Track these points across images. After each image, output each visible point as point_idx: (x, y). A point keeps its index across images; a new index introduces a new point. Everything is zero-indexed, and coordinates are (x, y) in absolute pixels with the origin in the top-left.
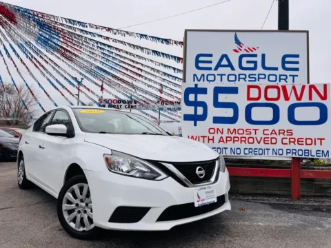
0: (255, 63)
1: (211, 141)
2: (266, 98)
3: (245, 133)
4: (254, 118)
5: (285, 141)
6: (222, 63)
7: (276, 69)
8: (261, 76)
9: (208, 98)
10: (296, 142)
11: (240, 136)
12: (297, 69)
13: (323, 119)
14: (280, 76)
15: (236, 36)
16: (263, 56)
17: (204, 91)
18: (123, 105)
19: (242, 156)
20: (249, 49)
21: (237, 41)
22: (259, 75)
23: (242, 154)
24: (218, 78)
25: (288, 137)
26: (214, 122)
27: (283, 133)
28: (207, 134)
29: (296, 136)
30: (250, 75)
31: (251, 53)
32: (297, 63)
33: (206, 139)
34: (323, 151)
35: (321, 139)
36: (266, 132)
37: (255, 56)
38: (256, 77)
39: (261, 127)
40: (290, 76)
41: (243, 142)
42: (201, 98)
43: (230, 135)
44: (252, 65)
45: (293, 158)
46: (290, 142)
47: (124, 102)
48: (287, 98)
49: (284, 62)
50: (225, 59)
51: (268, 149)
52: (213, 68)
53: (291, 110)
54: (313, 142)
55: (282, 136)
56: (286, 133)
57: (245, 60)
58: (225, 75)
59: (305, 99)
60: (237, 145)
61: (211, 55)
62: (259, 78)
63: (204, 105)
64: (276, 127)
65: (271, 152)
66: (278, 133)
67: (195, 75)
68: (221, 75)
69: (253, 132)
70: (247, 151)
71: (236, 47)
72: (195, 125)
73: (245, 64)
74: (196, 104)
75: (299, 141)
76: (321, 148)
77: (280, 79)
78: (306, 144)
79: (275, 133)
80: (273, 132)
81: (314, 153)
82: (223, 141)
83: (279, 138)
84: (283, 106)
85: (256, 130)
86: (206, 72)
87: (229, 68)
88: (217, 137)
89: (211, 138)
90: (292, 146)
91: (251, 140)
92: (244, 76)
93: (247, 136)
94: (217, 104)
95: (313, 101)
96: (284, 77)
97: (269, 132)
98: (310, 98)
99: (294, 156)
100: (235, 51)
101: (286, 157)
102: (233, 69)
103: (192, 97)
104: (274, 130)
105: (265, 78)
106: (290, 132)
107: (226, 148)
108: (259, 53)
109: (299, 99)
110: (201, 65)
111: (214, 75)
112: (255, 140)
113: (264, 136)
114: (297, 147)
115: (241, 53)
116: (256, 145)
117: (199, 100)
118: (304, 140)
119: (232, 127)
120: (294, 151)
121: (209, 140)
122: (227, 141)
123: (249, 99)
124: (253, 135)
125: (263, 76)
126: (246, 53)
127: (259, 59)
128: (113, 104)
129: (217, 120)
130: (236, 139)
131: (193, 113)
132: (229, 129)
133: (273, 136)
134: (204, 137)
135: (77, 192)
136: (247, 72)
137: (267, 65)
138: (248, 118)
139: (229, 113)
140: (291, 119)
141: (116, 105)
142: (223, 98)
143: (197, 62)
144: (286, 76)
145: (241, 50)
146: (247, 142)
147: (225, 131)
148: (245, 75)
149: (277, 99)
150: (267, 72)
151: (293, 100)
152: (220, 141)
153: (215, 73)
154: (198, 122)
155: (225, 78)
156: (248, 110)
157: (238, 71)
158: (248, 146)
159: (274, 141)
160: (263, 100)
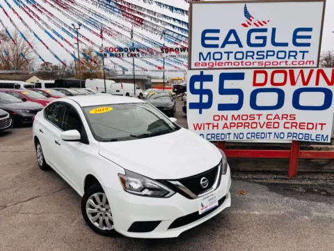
0: (264, 38)
1: (215, 128)
2: (273, 83)
3: (249, 118)
4: (259, 103)
5: (287, 125)
6: (229, 40)
7: (286, 45)
8: (269, 53)
9: (213, 86)
10: (298, 127)
11: (243, 122)
12: (308, 45)
13: (327, 105)
14: (290, 52)
15: (245, 9)
16: (274, 30)
17: (210, 78)
18: (125, 54)
19: (245, 140)
20: (259, 23)
21: (247, 14)
22: (268, 51)
23: (245, 138)
24: (225, 56)
25: (291, 121)
26: (219, 109)
27: (286, 118)
28: (211, 121)
29: (298, 120)
30: (258, 52)
31: (261, 27)
32: (309, 37)
33: (211, 126)
34: (323, 136)
35: (322, 124)
36: (269, 117)
37: (265, 30)
38: (265, 54)
39: (265, 113)
40: (300, 52)
41: (246, 128)
42: (206, 85)
43: (234, 121)
44: (261, 41)
45: (294, 141)
46: (292, 126)
47: (126, 50)
48: (293, 83)
49: (295, 37)
50: (232, 34)
51: (270, 133)
52: (220, 45)
53: (296, 95)
54: (314, 126)
55: (285, 120)
56: (289, 118)
57: (253, 35)
58: (232, 52)
59: (312, 84)
60: (241, 130)
61: (218, 31)
62: (267, 55)
63: (209, 92)
64: (279, 112)
65: (272, 135)
66: (281, 118)
67: (201, 54)
68: (228, 53)
69: (257, 117)
70: (249, 136)
71: (245, 20)
72: (200, 113)
73: (253, 41)
74: (201, 92)
75: (301, 125)
76: (321, 133)
77: (289, 56)
78: (308, 129)
79: (279, 118)
80: (277, 117)
81: (314, 137)
82: (227, 127)
83: (282, 122)
84: (289, 90)
85: (259, 115)
86: (212, 50)
87: (237, 45)
88: (221, 123)
89: (215, 124)
90: (293, 130)
91: (254, 125)
92: (251, 54)
93: (251, 122)
94: (223, 91)
95: (319, 86)
96: (294, 54)
97: (272, 117)
98: (317, 84)
99: (294, 139)
100: (244, 25)
101: (287, 140)
102: (241, 46)
103: (197, 85)
104: (277, 115)
105: (273, 55)
106: (293, 117)
107: (229, 134)
108: (269, 27)
109: (305, 83)
110: (207, 42)
111: (221, 53)
112: (258, 125)
113: (267, 121)
114: (298, 131)
115: (250, 27)
116: (259, 130)
117: (204, 88)
118: (306, 125)
119: (236, 113)
120: (295, 135)
121: (213, 126)
122: (231, 126)
123: (255, 84)
124: (256, 120)
125: (272, 53)
126: (255, 27)
127: (268, 35)
128: (114, 53)
129: (222, 107)
130: (239, 125)
131: (198, 101)
132: (233, 116)
133: (277, 120)
134: (208, 124)
135: (98, 199)
136: (256, 49)
137: (277, 41)
138: (253, 105)
139: (234, 99)
140: (296, 104)
141: (118, 53)
142: (229, 84)
143: (204, 38)
144: (296, 52)
145: (250, 24)
146: (250, 127)
147: (230, 118)
148: (253, 52)
149: (283, 84)
150: (277, 49)
151: (299, 85)
152: (224, 127)
153: (222, 50)
154: (203, 110)
155: (232, 56)
156: (253, 96)
157: (246, 48)
158: (251, 130)
159: (276, 125)
160: (269, 85)
